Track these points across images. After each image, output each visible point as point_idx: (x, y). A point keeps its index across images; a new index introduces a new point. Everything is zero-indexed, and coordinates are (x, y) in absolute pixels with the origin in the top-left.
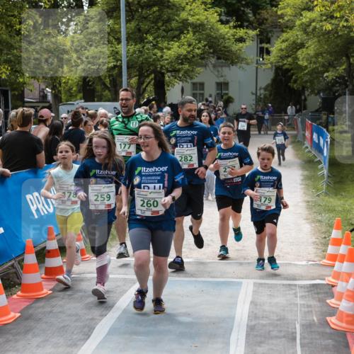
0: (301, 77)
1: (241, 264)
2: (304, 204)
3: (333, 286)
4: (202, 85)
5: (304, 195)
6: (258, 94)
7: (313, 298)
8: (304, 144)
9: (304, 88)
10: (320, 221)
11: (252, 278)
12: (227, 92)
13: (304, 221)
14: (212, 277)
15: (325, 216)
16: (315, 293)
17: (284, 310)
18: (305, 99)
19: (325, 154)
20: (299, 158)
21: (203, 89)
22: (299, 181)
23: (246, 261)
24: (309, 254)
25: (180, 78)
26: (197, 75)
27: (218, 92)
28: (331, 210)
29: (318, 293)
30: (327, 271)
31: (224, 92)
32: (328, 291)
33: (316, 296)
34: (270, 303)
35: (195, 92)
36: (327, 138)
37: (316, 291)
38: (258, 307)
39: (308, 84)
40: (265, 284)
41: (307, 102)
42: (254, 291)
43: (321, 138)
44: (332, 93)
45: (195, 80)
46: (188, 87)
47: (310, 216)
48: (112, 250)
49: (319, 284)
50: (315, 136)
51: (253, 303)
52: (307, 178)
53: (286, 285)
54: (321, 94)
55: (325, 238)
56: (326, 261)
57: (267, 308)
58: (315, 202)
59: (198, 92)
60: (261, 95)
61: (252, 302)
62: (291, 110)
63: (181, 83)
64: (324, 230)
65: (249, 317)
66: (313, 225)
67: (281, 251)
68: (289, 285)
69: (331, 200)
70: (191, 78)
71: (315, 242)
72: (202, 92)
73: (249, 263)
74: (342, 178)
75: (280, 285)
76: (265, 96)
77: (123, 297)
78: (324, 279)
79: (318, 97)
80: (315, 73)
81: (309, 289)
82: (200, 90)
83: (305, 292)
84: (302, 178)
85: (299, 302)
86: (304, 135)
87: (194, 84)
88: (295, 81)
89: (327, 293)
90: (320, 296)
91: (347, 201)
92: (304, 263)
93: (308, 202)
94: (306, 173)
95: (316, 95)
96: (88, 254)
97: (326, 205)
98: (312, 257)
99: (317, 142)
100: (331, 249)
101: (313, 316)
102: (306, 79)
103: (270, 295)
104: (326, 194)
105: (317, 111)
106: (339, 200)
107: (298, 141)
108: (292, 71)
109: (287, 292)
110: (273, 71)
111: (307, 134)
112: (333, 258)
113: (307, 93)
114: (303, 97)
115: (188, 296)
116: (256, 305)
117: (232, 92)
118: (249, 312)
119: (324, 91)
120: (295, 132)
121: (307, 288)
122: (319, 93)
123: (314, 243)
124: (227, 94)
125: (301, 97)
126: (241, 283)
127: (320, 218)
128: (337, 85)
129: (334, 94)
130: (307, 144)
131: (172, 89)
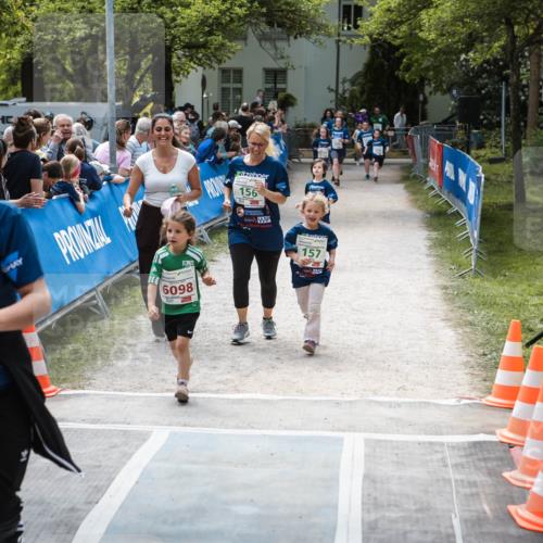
0: (417, 61)
1: (338, 403)
2: (439, 293)
3: (511, 446)
4: (239, 73)
5: (435, 276)
6: (340, 91)
7: (477, 468)
8: (426, 182)
9: (422, 80)
10: (471, 324)
11: (360, 431)
12: (283, 86)
13: (443, 324)
14: (286, 428)
15: (480, 315)
16: (479, 460)
17: (426, 492)
18: (425, 101)
19: (472, 201)
20: (419, 207)
21: (240, 82)
22: (424, 250)
23: (347, 398)
24: (459, 385)
25: (200, 60)
26: (230, 55)
27: (269, 86)
28: (488, 303)
29: (485, 460)
30: (496, 418)
31: (279, 86)
32: (503, 454)
33: (483, 464)
34: (400, 478)
35: (225, 85)
36: (477, 172)
37: (480, 456)
38: (378, 485)
39: (431, 73)
40: (385, 441)
41: (428, 107)
42: (366, 456)
43: (460, 171)
44: (475, 90)
45: (227, 64)
46: (214, 76)
47: (451, 315)
48: (95, 376)
49: (485, 442)
50: (449, 168)
51: (369, 478)
52: (438, 244)
53: (424, 443)
54: (454, 92)
55: (485, 355)
56: (491, 399)
57: (394, 487)
58: (458, 287)
59: (232, 85)
60: (344, 91)
61: (366, 477)
62: (399, 119)
63: (200, 69)
64: (480, 341)
65: (363, 503)
66: (460, 331)
67: (407, 380)
68: (431, 443)
69: (487, 284)
70: (220, 62)
71: (468, 362)
72: (239, 85)
73: (350, 402)
74: (501, 243)
75: (413, 443)
76: (353, 96)
77: (127, 466)
78: (493, 433)
79: (448, 96)
80: (444, 53)
81: (468, 452)
82: (234, 82)
83: (461, 456)
84: (428, 243)
85: (452, 476)
86: (426, 166)
87: (224, 71)
88: (408, 68)
89: (501, 459)
90: (489, 465)
91: (515, 286)
92: (453, 402)
93: (446, 288)
94: (434, 234)
95: (444, 92)
96: (53, 383)
97: (478, 295)
98: (465, 390)
99: (453, 178)
100: (502, 377)
101: (481, 503)
102: (426, 63)
103: (398, 463)
104: (477, 274)
105: (445, 122)
106: (501, 284)
107: (415, 177)
108: (401, 50)
109: (428, 458)
110: (368, 49)
111: (433, 164)
112: (510, 393)
113: (427, 89)
114: (421, 98)
115: (246, 464)
116: (374, 481)
117: (293, 86)
118: (363, 495)
119: (460, 86)
120: (410, 161)
121: (465, 449)
122: (449, 90)
123: (466, 364)
124: (284, 90)
125: (418, 97)
126: (342, 440)
127: (470, 318)
128: (484, 76)
129: (479, 91)
130: (432, 181)
131: (184, 80)
